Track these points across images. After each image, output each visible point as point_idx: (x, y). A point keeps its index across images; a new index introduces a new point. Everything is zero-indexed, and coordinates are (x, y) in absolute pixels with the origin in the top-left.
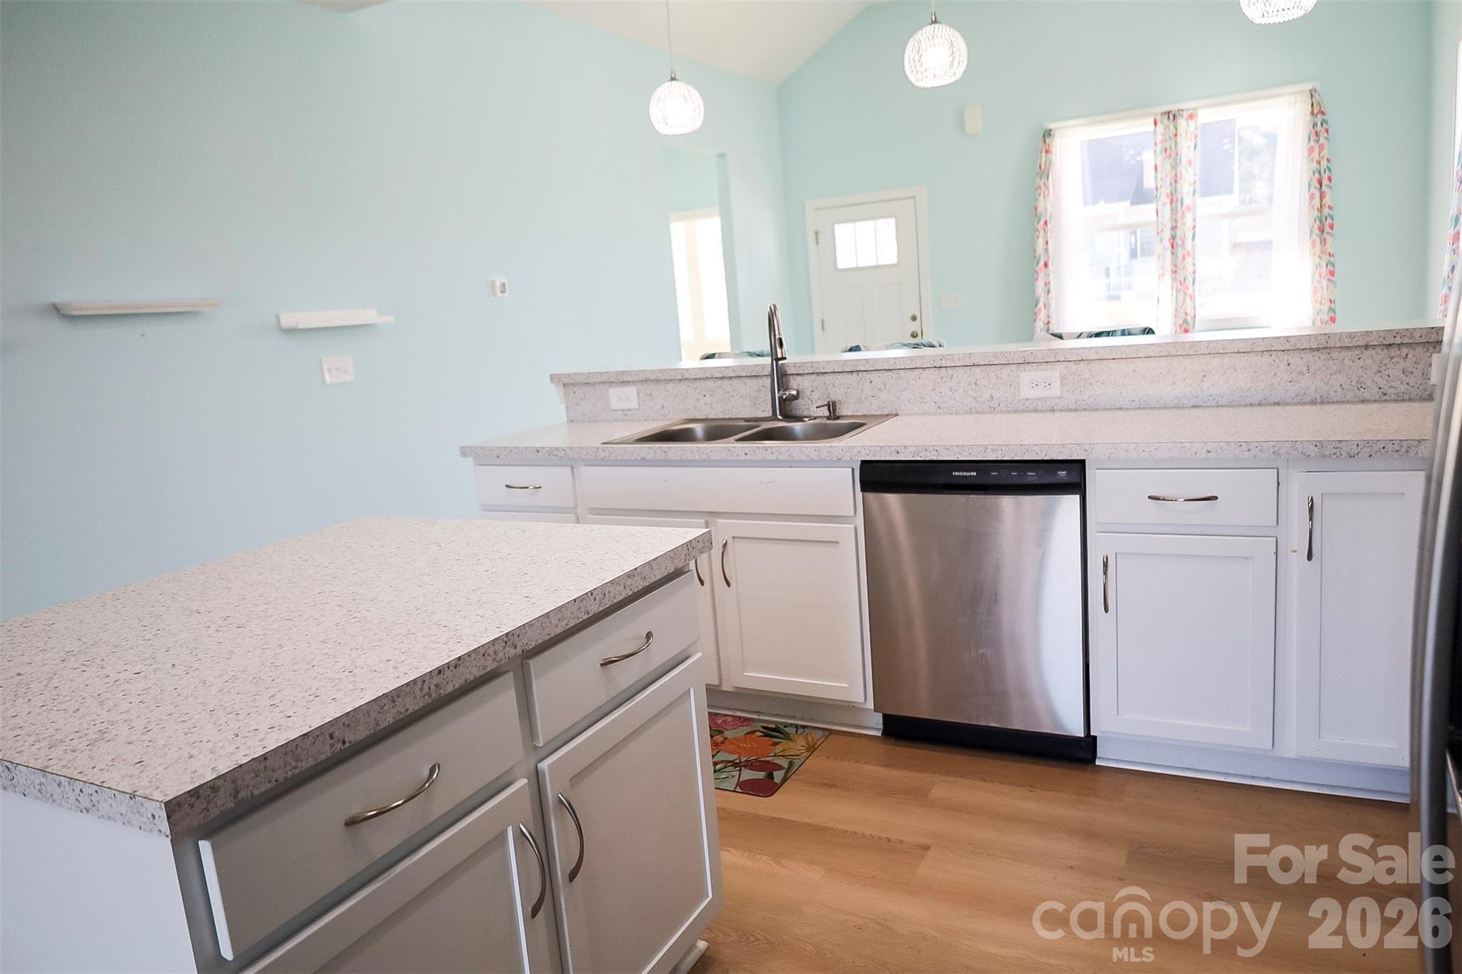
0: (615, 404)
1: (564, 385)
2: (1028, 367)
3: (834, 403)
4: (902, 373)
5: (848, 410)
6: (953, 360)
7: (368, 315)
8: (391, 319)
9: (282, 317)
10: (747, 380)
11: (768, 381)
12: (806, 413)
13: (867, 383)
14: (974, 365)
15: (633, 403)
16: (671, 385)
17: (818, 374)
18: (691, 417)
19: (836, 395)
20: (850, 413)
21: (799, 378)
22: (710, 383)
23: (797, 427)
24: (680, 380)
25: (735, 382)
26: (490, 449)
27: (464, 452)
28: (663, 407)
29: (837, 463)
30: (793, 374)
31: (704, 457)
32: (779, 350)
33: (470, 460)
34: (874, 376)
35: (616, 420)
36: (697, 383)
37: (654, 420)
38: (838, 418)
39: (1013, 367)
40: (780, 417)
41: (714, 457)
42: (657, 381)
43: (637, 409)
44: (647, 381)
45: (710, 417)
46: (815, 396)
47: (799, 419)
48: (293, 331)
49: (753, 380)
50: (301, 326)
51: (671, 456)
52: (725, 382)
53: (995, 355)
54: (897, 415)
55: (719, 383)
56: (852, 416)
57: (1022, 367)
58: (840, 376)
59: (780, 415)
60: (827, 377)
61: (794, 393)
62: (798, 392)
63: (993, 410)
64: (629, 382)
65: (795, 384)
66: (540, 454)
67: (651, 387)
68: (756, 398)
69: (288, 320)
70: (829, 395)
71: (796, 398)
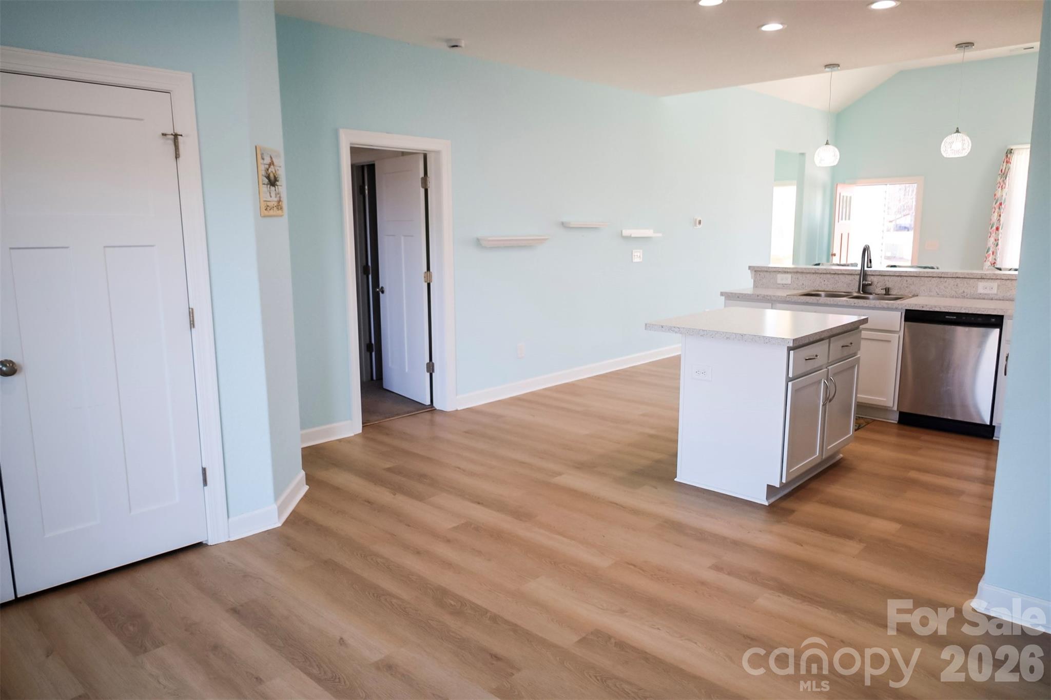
0: (779, 281)
1: (755, 271)
2: (983, 280)
3: (888, 289)
4: (922, 278)
5: (894, 292)
6: (947, 274)
7: (648, 233)
8: (660, 235)
9: (623, 231)
10: (847, 276)
11: (858, 277)
12: (873, 292)
13: (905, 281)
14: (957, 278)
15: (789, 282)
16: (809, 275)
17: (882, 275)
18: (817, 289)
19: (889, 285)
20: (894, 293)
21: (872, 277)
22: (829, 276)
23: (871, 296)
24: (814, 273)
25: (840, 276)
26: (736, 294)
27: (722, 294)
28: (803, 284)
29: (896, 309)
30: (869, 275)
31: (836, 303)
32: (869, 264)
33: (723, 298)
34: (909, 279)
35: (779, 288)
36: (822, 276)
37: (797, 289)
38: (889, 295)
39: (976, 280)
40: (862, 292)
41: (839, 303)
42: (802, 273)
43: (790, 284)
44: (797, 272)
45: (826, 290)
46: (879, 285)
47: (871, 294)
48: (628, 238)
49: (850, 276)
50: (633, 236)
51: (820, 302)
52: (836, 276)
53: (968, 274)
54: (917, 296)
55: (833, 276)
56: (896, 295)
57: (980, 280)
58: (892, 277)
59: (862, 291)
60: (886, 278)
61: (869, 282)
62: (872, 283)
63: (964, 297)
64: (788, 272)
65: (870, 279)
66: (759, 297)
67: (799, 275)
68: (850, 284)
69: (626, 233)
70: (886, 285)
71: (870, 285)
